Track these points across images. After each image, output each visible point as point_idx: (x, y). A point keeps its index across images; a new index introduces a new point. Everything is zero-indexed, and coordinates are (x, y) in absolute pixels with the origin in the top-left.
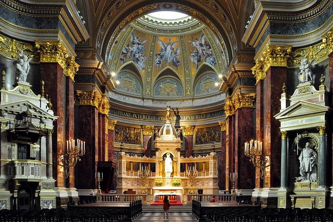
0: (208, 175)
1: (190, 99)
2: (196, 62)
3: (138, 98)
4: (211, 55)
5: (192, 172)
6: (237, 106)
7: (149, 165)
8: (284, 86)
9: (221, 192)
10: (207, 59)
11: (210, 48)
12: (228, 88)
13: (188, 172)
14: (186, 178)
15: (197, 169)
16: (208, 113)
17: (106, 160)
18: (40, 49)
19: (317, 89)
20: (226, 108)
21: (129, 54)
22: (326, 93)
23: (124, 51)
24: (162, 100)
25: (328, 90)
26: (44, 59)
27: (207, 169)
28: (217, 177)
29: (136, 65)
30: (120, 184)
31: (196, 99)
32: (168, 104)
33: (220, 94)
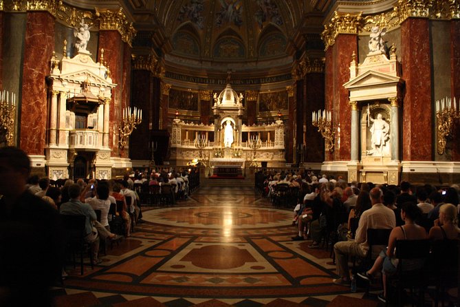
0: (274, 146)
1: (254, 62)
2: (260, 21)
3: (196, 60)
4: (277, 14)
5: (255, 143)
6: (306, 70)
7: (207, 134)
8: (354, 54)
9: (289, 165)
10: (273, 18)
11: (276, 7)
12: (295, 52)
13: (250, 142)
14: (249, 148)
15: (261, 139)
16: (273, 77)
17: (160, 128)
18: (100, 17)
19: (389, 58)
20: (294, 72)
21: (187, 14)
22: (397, 62)
23: (182, 11)
24: (222, 63)
25: (399, 60)
26: (104, 27)
27: (272, 139)
28: (284, 148)
29: (195, 25)
30: (174, 155)
31: (260, 61)
32: (229, 66)
33: (287, 56)
